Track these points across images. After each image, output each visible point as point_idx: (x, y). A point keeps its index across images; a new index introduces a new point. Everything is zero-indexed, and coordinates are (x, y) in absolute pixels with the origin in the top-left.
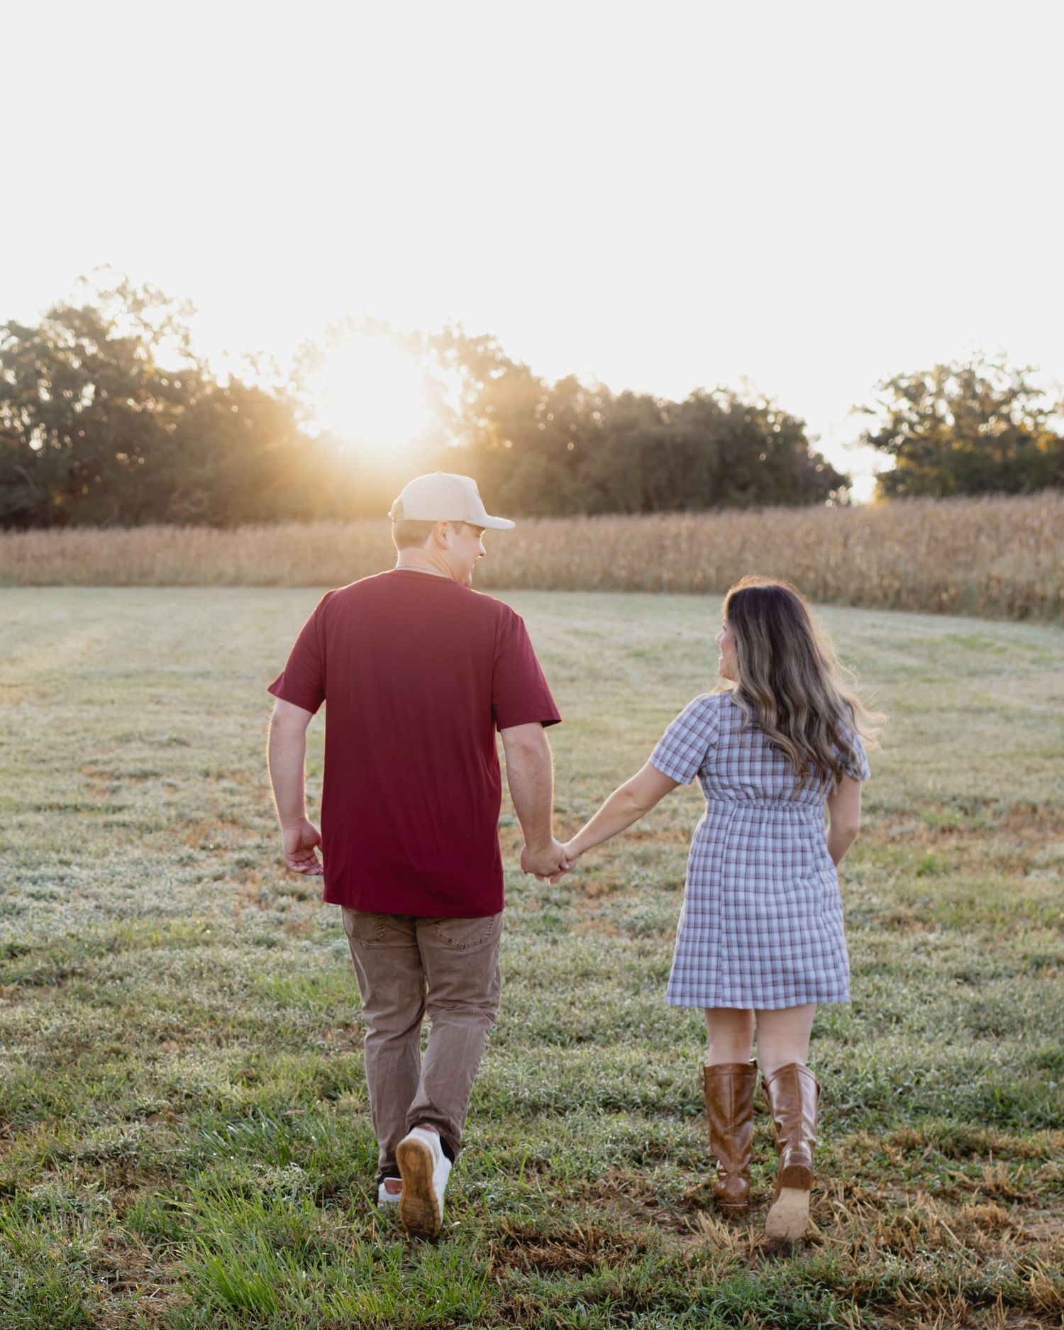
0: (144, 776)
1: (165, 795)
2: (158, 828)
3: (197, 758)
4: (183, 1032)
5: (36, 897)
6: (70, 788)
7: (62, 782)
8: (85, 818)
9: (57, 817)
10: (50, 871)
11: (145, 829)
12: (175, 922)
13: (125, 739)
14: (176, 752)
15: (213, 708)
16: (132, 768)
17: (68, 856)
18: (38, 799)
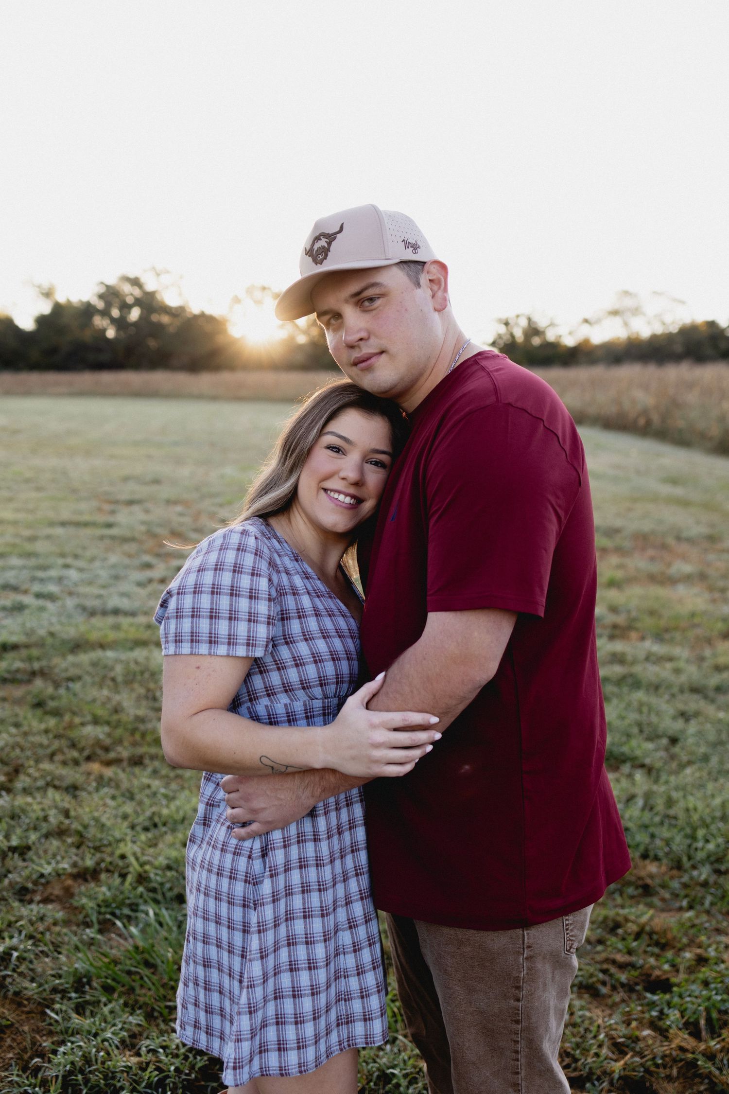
0: (131, 503)
1: (142, 516)
2: (133, 539)
3: (165, 492)
4: (107, 749)
5: (38, 596)
6: (86, 509)
7: (83, 506)
8: (88, 531)
9: (71, 530)
10: (53, 573)
11: (125, 540)
12: (125, 621)
13: (126, 479)
14: (154, 488)
15: (179, 461)
16: (125, 497)
17: (69, 561)
18: (65, 515)
